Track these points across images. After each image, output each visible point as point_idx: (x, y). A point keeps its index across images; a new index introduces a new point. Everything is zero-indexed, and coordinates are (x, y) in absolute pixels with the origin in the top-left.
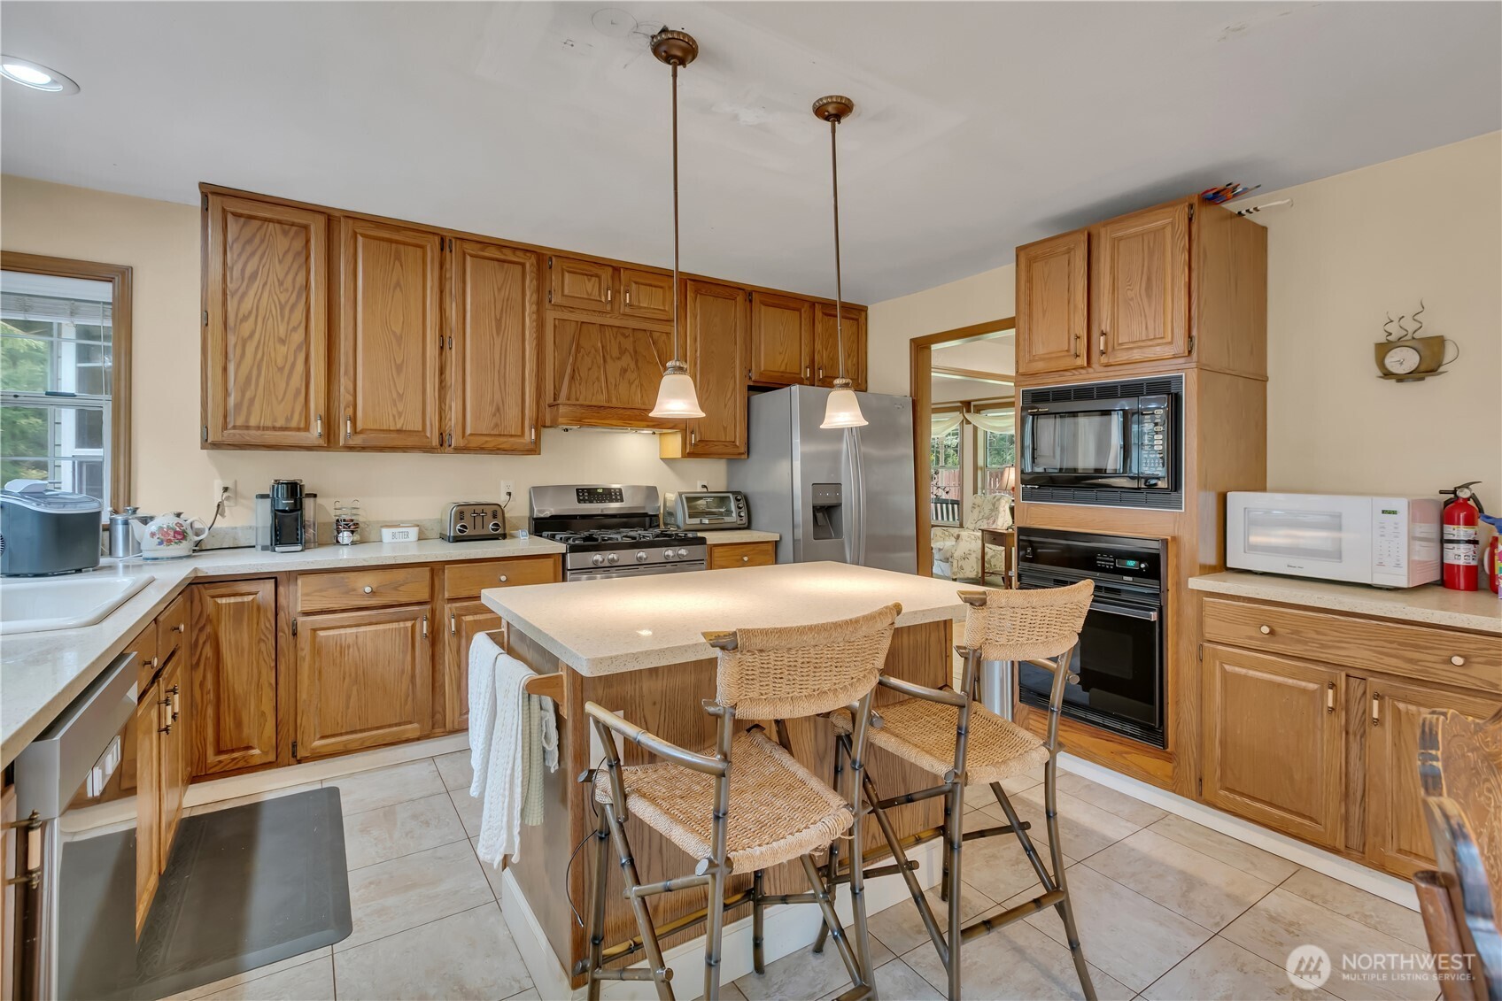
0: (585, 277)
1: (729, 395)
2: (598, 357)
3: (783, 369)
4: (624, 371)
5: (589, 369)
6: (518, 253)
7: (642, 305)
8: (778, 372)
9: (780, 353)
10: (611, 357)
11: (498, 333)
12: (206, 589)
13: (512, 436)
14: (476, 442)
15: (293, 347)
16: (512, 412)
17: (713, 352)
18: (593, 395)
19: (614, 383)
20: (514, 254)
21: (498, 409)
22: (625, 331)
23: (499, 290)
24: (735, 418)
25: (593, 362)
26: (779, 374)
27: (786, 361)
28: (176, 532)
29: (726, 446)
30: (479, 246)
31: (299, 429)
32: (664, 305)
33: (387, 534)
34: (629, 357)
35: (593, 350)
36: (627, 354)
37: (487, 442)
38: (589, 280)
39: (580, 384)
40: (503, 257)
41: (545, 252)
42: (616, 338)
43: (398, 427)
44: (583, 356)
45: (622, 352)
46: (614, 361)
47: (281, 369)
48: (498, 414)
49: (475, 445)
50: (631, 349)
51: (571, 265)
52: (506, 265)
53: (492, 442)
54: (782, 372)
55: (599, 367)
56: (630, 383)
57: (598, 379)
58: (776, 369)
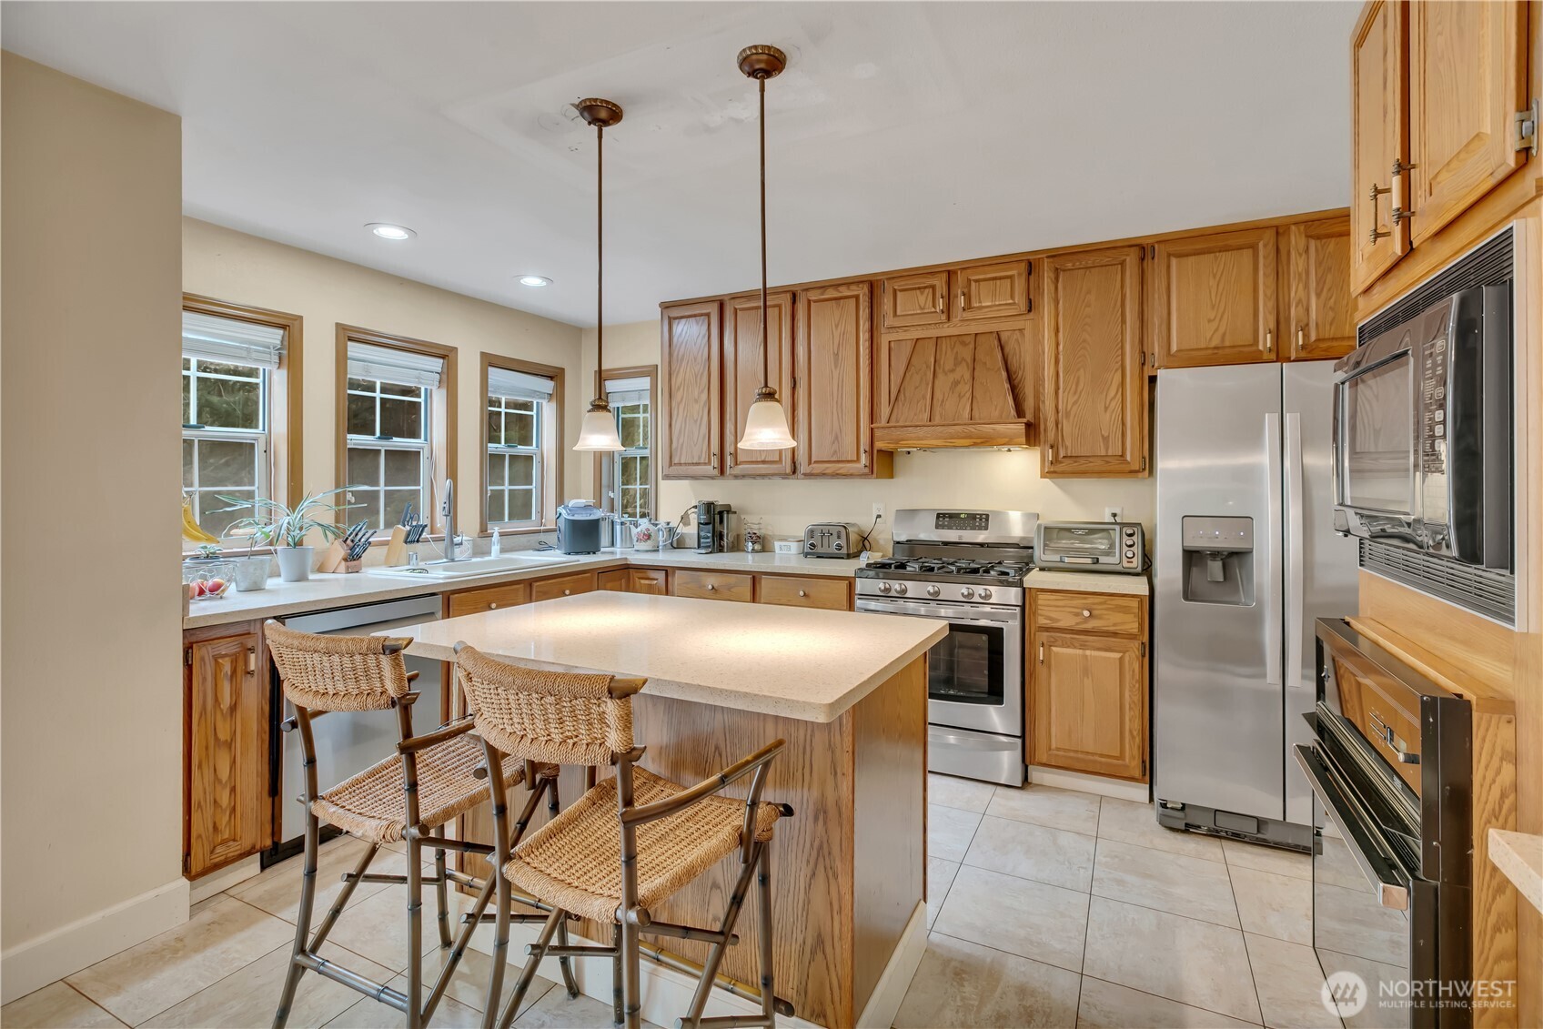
0: (918, 291)
1: (1112, 393)
2: (928, 373)
3: (1215, 342)
4: (956, 383)
5: (916, 388)
6: (853, 287)
7: (983, 304)
8: (1207, 349)
9: (1209, 321)
10: (943, 369)
11: (836, 367)
12: (636, 572)
13: (849, 462)
14: (818, 468)
15: (702, 403)
16: (849, 439)
17: (1084, 341)
18: (915, 415)
19: (941, 400)
20: (848, 289)
21: (837, 438)
22: (965, 339)
23: (837, 326)
24: (1123, 424)
25: (922, 379)
26: (1210, 352)
27: (1222, 330)
28: (644, 534)
29: (1108, 462)
30: (820, 291)
31: (705, 464)
32: (1012, 297)
33: (777, 545)
34: (966, 368)
35: (924, 366)
36: (964, 364)
37: (827, 468)
38: (922, 293)
39: (903, 405)
40: (840, 295)
41: (878, 278)
42: (952, 349)
43: (763, 459)
44: (912, 374)
45: (957, 363)
46: (946, 374)
47: (696, 421)
48: (836, 442)
49: (819, 471)
50: (969, 359)
51: (903, 283)
52: (842, 301)
53: (831, 468)
54: (1216, 348)
55: (928, 384)
56: (960, 397)
57: (924, 397)
58: (1203, 346)
